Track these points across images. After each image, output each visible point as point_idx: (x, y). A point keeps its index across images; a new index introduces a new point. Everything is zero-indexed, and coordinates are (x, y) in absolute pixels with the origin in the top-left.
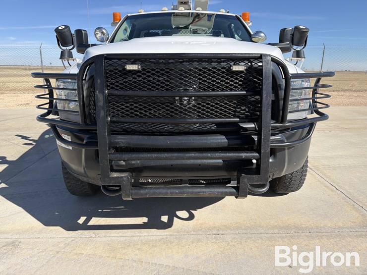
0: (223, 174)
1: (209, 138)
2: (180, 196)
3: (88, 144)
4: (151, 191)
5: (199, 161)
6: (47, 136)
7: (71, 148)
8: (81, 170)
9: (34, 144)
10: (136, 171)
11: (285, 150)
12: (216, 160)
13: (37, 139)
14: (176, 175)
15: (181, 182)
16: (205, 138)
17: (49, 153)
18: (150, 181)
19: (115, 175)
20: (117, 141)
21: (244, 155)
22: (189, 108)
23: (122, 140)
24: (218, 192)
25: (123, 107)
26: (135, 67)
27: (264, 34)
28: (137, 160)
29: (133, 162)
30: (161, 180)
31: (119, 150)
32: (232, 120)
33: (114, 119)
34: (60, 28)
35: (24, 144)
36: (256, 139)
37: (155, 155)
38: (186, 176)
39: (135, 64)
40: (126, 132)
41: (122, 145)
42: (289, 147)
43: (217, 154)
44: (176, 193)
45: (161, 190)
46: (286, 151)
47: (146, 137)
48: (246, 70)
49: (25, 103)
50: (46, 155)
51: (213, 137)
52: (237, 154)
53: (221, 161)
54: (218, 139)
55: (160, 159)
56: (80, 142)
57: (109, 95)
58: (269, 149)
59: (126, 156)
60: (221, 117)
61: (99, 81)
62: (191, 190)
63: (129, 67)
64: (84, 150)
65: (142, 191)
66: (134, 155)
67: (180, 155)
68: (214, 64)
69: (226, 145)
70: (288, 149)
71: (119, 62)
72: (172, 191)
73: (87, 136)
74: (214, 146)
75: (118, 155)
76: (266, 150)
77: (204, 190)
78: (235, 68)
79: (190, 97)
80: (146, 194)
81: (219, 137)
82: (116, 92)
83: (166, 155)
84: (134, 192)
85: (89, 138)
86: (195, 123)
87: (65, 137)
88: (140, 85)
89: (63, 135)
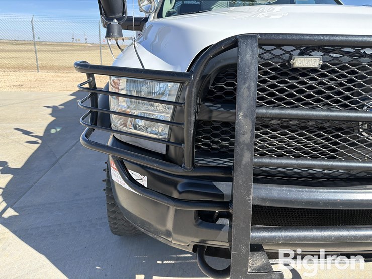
6: (53, 131)
9: (40, 141)
13: (41, 134)
17: (61, 157)
25: (266, 137)
35: (27, 142)
49: (18, 84)
50: (58, 161)
63: (300, 62)
71: (278, 52)
87: (136, 176)
88: (309, 96)
89: (129, 171)
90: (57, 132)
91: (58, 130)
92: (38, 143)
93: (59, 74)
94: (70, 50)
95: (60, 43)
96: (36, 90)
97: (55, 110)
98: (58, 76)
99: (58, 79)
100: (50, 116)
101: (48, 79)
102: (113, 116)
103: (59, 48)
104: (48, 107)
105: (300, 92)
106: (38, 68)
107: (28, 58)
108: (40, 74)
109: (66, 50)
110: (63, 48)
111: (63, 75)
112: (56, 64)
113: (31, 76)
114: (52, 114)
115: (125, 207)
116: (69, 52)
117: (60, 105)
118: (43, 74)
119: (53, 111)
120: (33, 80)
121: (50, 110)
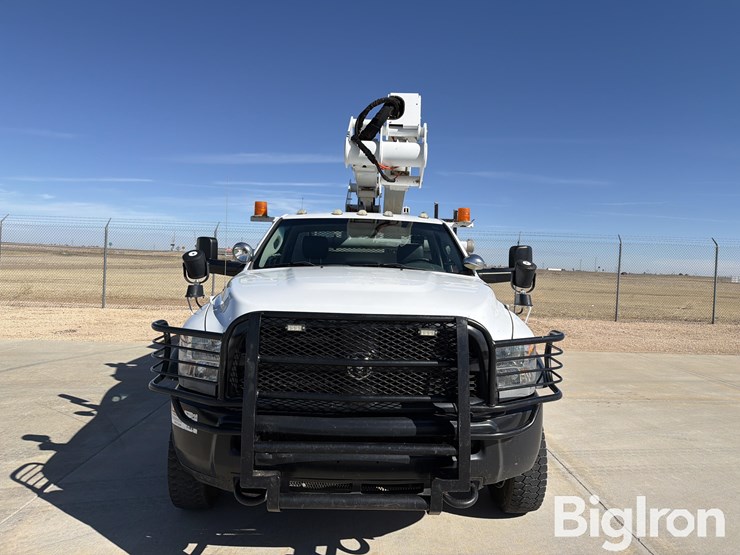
0: (413, 478)
1: (391, 422)
2: (347, 508)
3: (222, 428)
4: (308, 500)
5: (377, 457)
6: (116, 399)
7: (195, 431)
8: (207, 465)
9: (95, 412)
10: (286, 469)
11: (497, 442)
12: (401, 455)
13: (98, 404)
14: (343, 477)
15: (350, 488)
16: (386, 422)
17: (125, 432)
18: (304, 485)
19: (259, 474)
20: (264, 423)
21: (436, 450)
22: (365, 380)
23: (272, 423)
24: (402, 504)
26: (298, 328)
27: (481, 259)
28: (290, 452)
29: (284, 456)
30: (321, 485)
31: (266, 437)
32: (421, 398)
33: (265, 393)
34: (191, 254)
35: (76, 413)
36: (456, 426)
37: (316, 447)
38: (359, 478)
39: (298, 324)
40: (276, 411)
41: (270, 430)
42: (504, 440)
43: (400, 448)
44: (343, 504)
45: (322, 499)
46: (500, 444)
47: (304, 419)
48: (438, 335)
49: (68, 329)
51: (397, 422)
52: (427, 448)
53: (407, 457)
54: (404, 425)
55: (323, 452)
56: (212, 424)
57: (261, 361)
58: (469, 442)
59: (277, 447)
60: (407, 394)
61: (252, 346)
62: (363, 500)
63: (291, 328)
64: (215, 436)
65: (295, 500)
66: (288, 446)
67: (349, 446)
68: (397, 327)
69: (414, 434)
70: (503, 441)
71: (279, 321)
72: (337, 500)
73: (223, 415)
74: (398, 434)
75: (265, 445)
76: (465, 443)
77: (382, 500)
78: (424, 333)
79: (366, 367)
80: (300, 504)
81: (405, 422)
82: (271, 358)
83: (331, 446)
84: (283, 499)
85: (224, 419)
86: (373, 402)
87: (189, 415)
88: (302, 349)
89: (186, 412)
90: (120, 400)
91: (123, 398)
92: (92, 415)
93: (138, 312)
94: (164, 266)
95: (147, 251)
96: (96, 338)
97: (121, 370)
98: (136, 316)
99: (136, 321)
100: (112, 378)
101: (118, 320)
102: (181, 365)
103: (145, 262)
104: (111, 365)
105: (296, 346)
106: (103, 300)
107: (88, 280)
108: (106, 310)
109: (157, 267)
110: (152, 262)
111: (144, 313)
112: (136, 292)
113: (90, 314)
114: (115, 376)
115: (179, 447)
116: (162, 270)
117: (129, 363)
118: (111, 311)
119: (117, 371)
120: (93, 321)
121: (113, 370)
